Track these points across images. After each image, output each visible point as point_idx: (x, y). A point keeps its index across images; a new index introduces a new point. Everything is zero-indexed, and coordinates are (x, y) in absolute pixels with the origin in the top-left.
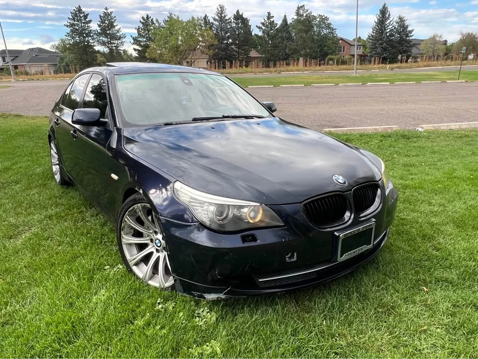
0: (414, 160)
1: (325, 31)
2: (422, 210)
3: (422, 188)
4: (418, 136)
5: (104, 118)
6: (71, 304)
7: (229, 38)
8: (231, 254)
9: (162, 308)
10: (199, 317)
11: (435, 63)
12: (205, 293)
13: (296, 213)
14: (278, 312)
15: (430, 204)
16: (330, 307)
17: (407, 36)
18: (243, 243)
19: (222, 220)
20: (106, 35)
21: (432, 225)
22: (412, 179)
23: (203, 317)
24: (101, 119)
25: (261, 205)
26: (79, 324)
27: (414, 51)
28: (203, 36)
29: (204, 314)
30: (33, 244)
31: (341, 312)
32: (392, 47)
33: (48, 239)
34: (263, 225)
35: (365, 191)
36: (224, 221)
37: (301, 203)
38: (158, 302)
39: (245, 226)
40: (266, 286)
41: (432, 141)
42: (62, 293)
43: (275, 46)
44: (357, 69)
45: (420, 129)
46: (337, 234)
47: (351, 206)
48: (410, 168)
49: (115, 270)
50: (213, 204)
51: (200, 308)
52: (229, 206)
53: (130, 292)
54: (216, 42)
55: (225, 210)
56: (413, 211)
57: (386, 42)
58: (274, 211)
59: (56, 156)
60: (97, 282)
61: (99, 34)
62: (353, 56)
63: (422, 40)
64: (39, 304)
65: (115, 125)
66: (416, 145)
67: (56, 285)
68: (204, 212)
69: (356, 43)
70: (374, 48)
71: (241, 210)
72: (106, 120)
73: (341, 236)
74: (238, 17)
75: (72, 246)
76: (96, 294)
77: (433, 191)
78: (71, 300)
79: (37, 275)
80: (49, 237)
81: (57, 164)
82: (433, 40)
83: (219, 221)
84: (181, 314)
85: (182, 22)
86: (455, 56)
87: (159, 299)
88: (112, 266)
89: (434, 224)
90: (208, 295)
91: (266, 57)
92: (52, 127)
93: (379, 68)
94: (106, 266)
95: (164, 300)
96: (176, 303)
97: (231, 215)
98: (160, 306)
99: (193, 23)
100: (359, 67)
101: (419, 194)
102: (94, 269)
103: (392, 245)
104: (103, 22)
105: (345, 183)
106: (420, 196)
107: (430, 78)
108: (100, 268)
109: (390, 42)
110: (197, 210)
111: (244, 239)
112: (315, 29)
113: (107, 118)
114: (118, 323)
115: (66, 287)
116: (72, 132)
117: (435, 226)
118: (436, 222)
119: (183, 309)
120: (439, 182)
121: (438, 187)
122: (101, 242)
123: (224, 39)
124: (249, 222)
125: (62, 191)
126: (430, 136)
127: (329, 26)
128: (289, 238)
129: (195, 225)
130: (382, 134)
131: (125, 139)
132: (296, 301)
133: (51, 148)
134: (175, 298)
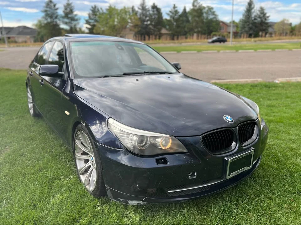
0: (274, 103)
1: (211, 17)
2: (284, 138)
3: (282, 122)
4: (276, 86)
5: (61, 72)
6: (35, 205)
7: (148, 20)
8: (148, 173)
9: (100, 209)
10: (127, 217)
11: (284, 37)
12: (128, 200)
13: (196, 143)
14: (184, 214)
15: (289, 134)
16: (222, 212)
17: (266, 19)
18: (157, 164)
19: (142, 147)
20: (68, 18)
21: (292, 149)
22: (274, 116)
23: (130, 217)
24: (59, 72)
25: (171, 136)
26: (39, 222)
27: (270, 30)
28: (131, 19)
29: (131, 215)
30: (11, 159)
31: (231, 215)
32: (256, 27)
33: (22, 155)
34: (172, 151)
35: (246, 127)
36: (143, 147)
37: (200, 135)
38: (98, 204)
39: (159, 152)
40: (173, 196)
41: (286, 90)
42: (28, 197)
43: (178, 26)
44: (232, 41)
45: (277, 82)
46: (227, 159)
47: (236, 137)
48: (272, 108)
49: (68, 179)
50: (136, 135)
51: (128, 210)
52: (147, 137)
53: (78, 196)
54: (139, 23)
55: (144, 139)
56: (276, 138)
57: (252, 24)
58: (181, 141)
59: (31, 97)
60: (54, 188)
61: (63, 17)
62: (229, 33)
63: (275, 23)
64: (12, 205)
65: (69, 76)
66: (275, 92)
67: (25, 191)
68: (129, 141)
69: (232, 25)
70: (243, 27)
71: (156, 140)
72: (63, 73)
73: (229, 160)
74: (154, 7)
75: (39, 161)
76: (53, 198)
77: (290, 125)
78: (34, 202)
79: (12, 183)
80: (23, 154)
81: (31, 103)
82: (283, 23)
83: (140, 147)
84: (114, 215)
85: (117, 10)
86: (297, 33)
87: (98, 203)
88: (66, 177)
89: (293, 149)
90: (131, 201)
91: (172, 33)
92: (28, 78)
93: (247, 41)
94: (61, 176)
95: (102, 204)
96: (111, 206)
97: (148, 143)
98: (99, 208)
99: (125, 11)
100: (234, 40)
101: (280, 127)
102: (53, 178)
103: (265, 164)
104: (66, 9)
105: (232, 121)
106: (281, 128)
107: (281, 47)
108: (57, 178)
109: (254, 24)
110: (124, 139)
111: (158, 161)
112: (205, 15)
113: (64, 72)
114: (67, 222)
115: (32, 192)
116: (40, 81)
117: (294, 150)
118: (294, 147)
119: (115, 211)
120: (293, 118)
121: (294, 122)
122: (59, 158)
123: (144, 21)
124: (161, 149)
125: (34, 121)
126: (284, 86)
127: (213, 13)
128: (191, 161)
129: (123, 150)
130: (251, 84)
131: (75, 86)
132: (197, 205)
133: (28, 92)
134: (110, 202)
